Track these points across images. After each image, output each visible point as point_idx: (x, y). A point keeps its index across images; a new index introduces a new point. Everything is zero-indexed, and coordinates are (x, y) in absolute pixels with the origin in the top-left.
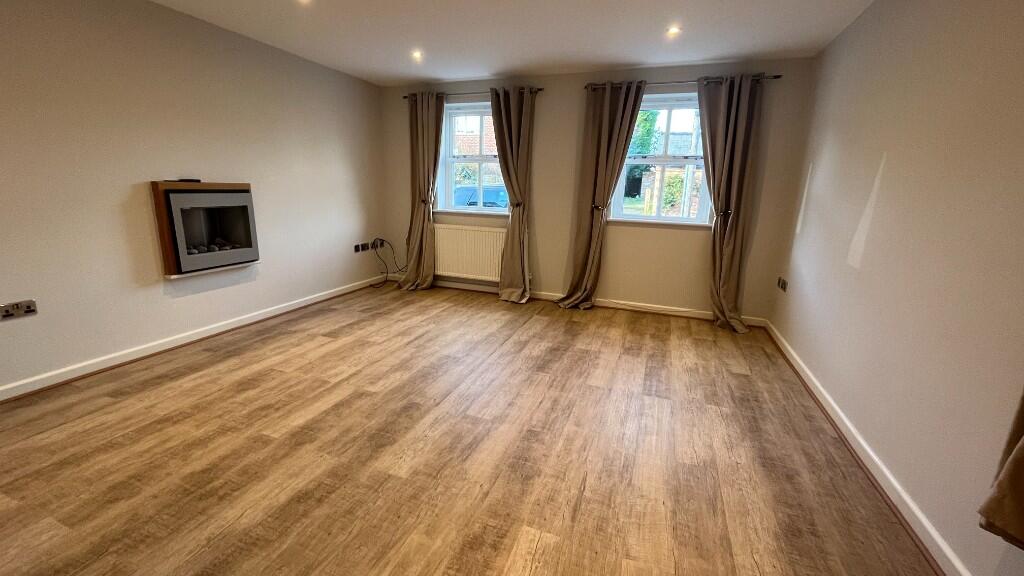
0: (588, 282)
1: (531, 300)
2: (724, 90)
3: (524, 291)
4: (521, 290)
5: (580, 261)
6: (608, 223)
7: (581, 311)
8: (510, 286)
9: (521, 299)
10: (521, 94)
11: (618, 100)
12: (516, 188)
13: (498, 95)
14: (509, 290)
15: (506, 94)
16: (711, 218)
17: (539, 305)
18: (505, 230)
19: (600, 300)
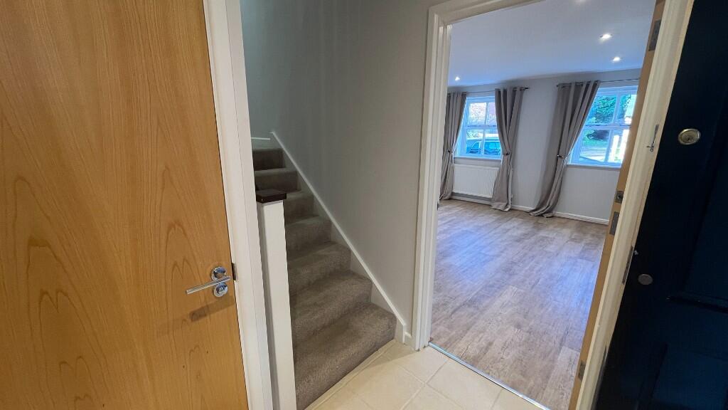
0: (551, 201)
1: (510, 210)
3: (507, 204)
4: (506, 204)
6: (568, 166)
7: (545, 219)
8: (498, 201)
9: (505, 208)
10: (514, 91)
11: (580, 92)
12: (507, 144)
13: (499, 92)
14: (497, 203)
15: (505, 91)
17: (516, 213)
18: (498, 169)
19: (558, 213)
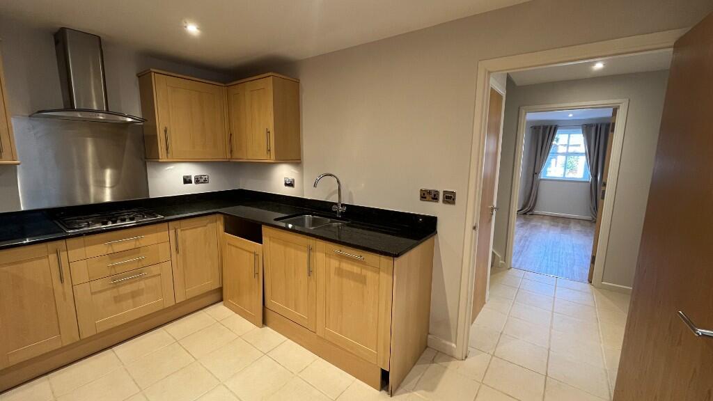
0: (531, 203)
2: (593, 129)
5: (527, 194)
6: (541, 180)
7: (528, 215)
11: (546, 132)
16: (589, 178)
